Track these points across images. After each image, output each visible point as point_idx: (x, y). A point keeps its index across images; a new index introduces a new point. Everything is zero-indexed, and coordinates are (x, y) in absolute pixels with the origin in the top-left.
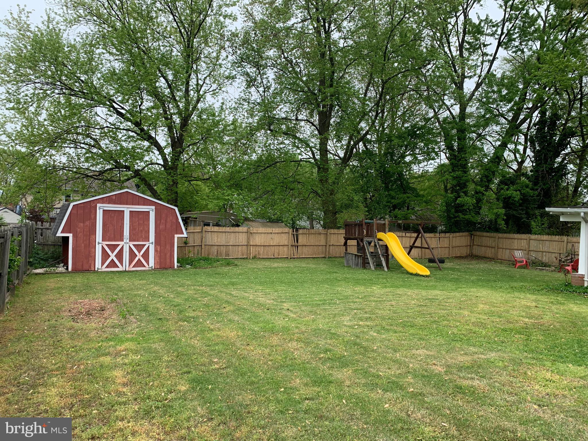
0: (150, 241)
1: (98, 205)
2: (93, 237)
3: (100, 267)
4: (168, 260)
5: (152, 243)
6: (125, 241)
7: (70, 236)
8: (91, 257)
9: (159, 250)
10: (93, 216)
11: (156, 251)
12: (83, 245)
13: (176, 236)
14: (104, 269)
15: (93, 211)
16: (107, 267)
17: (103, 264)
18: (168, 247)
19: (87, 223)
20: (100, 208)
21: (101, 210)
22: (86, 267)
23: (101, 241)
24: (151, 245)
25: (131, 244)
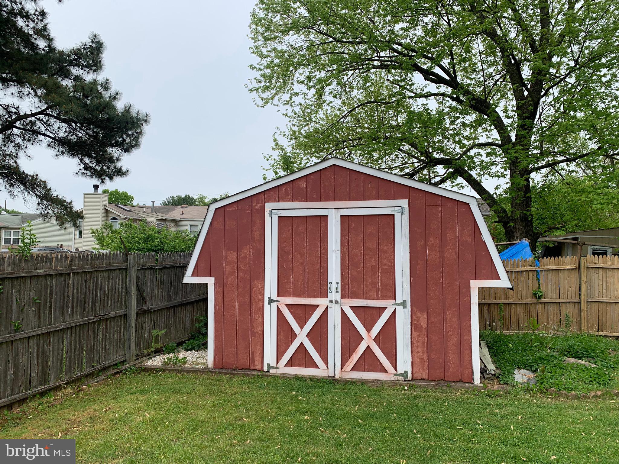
0: (399, 300)
1: (269, 206)
2: (257, 284)
3: (273, 364)
4: (453, 358)
5: (404, 304)
6: (330, 296)
7: (210, 281)
8: (255, 334)
9: (424, 324)
10: (257, 234)
11: (415, 326)
12: (237, 305)
13: (476, 285)
14: (284, 370)
15: (258, 222)
16: (290, 363)
17: (279, 357)
18: (451, 317)
19: (246, 251)
20: (271, 216)
21: (275, 219)
22: (243, 361)
23: (274, 297)
24: (399, 309)
25: (347, 305)
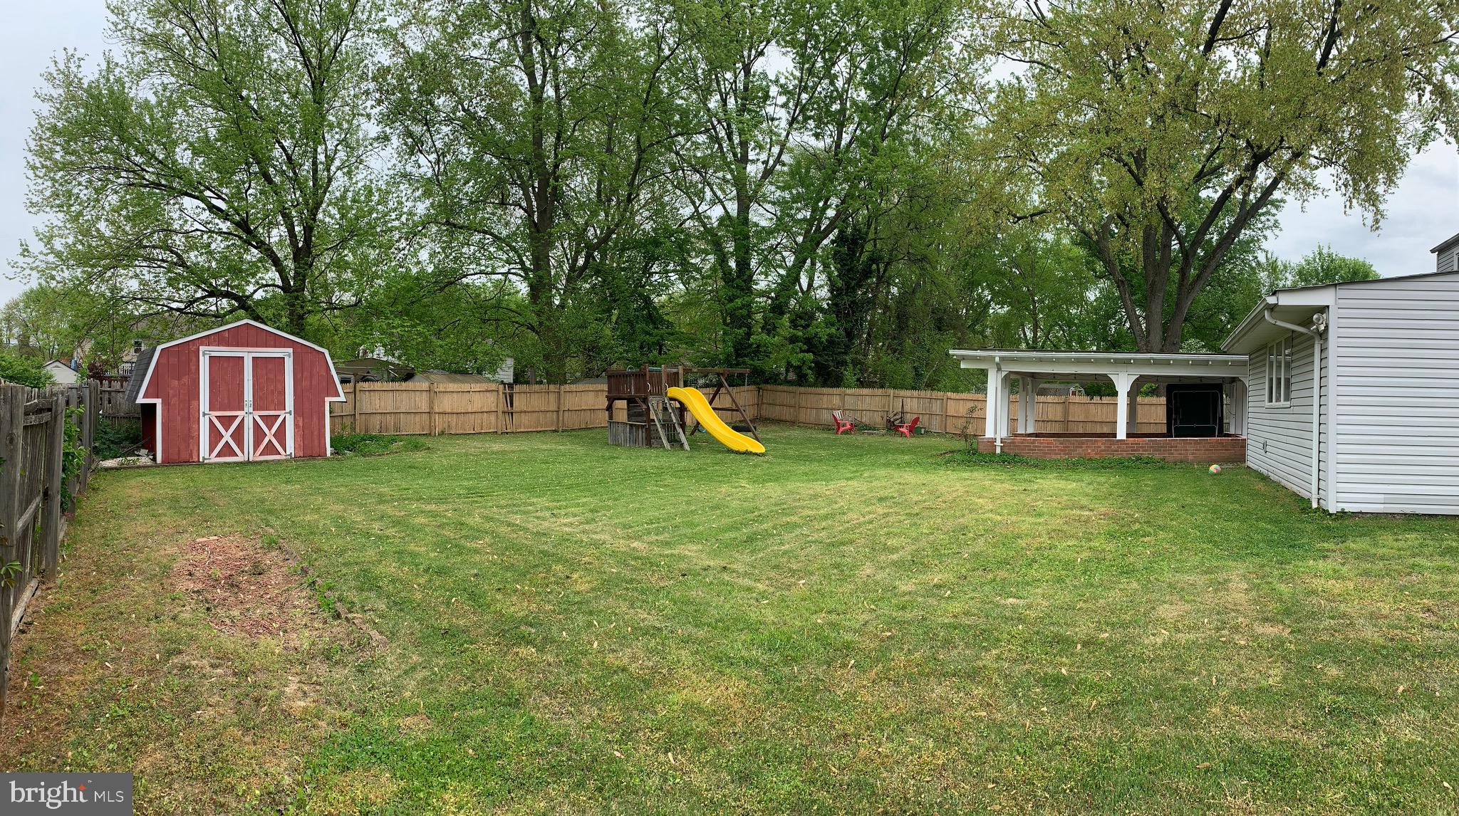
0: (287, 410)
1: (202, 348)
2: (194, 403)
3: (207, 456)
4: (316, 442)
5: (290, 413)
6: (246, 409)
7: (158, 402)
8: (193, 438)
9: (301, 424)
10: (193, 368)
11: (296, 426)
12: (179, 418)
13: (328, 400)
14: (214, 459)
15: (194, 359)
16: (219, 455)
17: (211, 451)
18: (315, 419)
19: (185, 380)
20: (204, 354)
21: (207, 357)
22: (184, 456)
23: (207, 411)
24: (288, 415)
25: (257, 415)
